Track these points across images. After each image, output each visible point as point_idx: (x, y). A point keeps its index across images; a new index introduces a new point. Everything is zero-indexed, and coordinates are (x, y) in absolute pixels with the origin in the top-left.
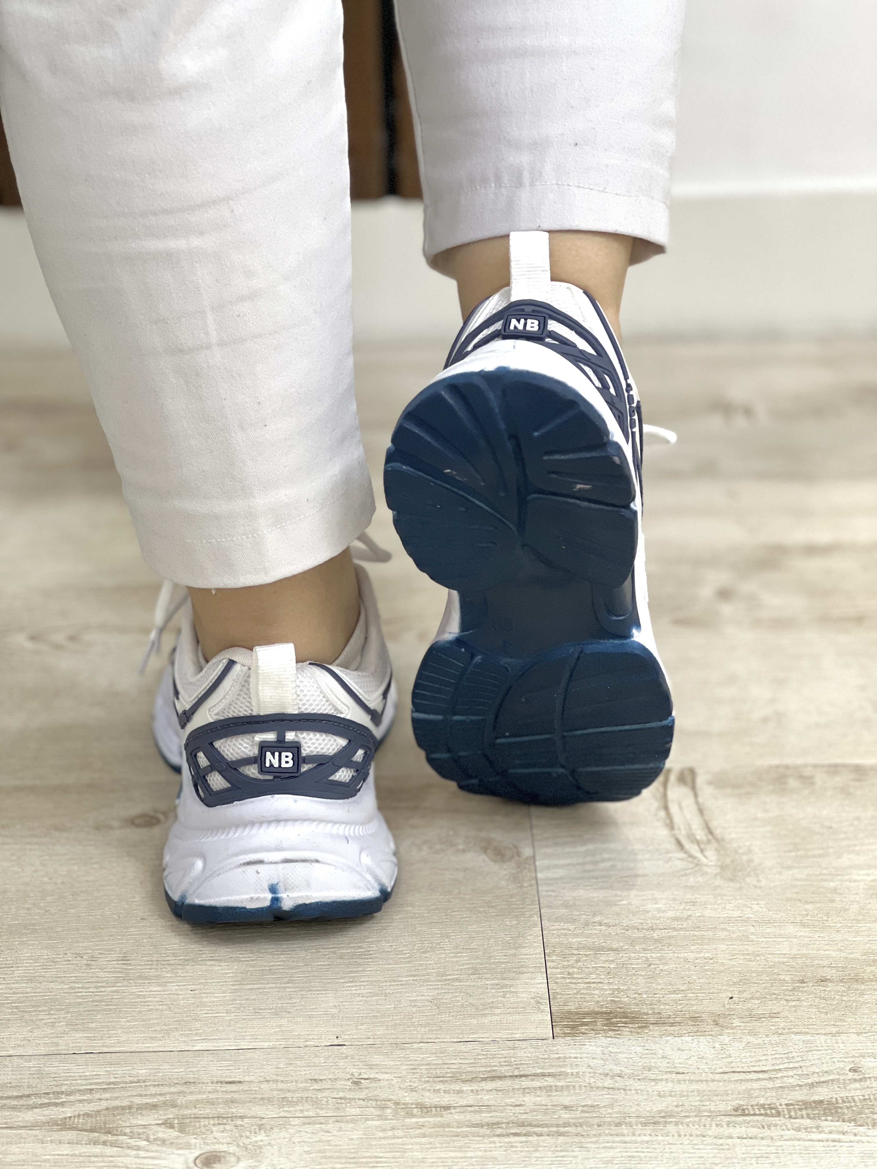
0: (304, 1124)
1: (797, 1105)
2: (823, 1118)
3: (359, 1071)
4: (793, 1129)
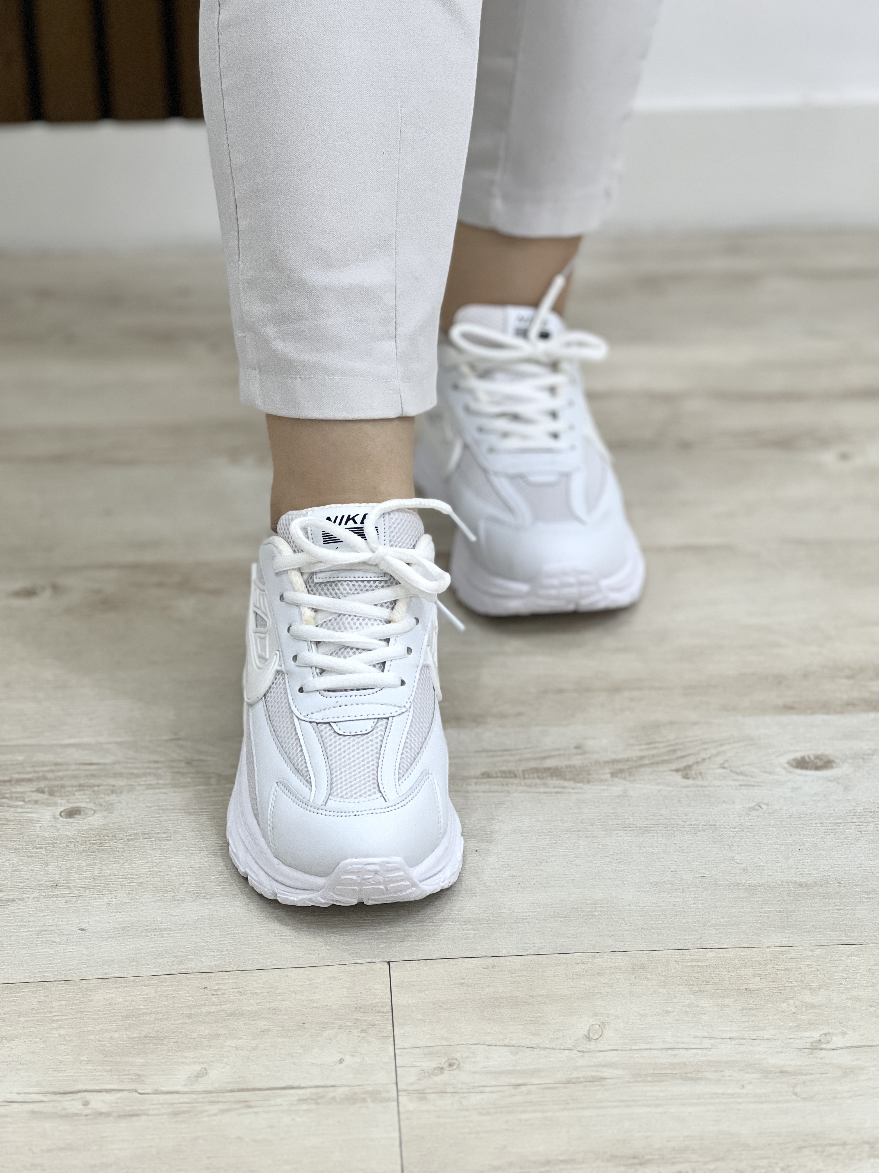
0: (147, 789)
1: (530, 770)
2: (549, 778)
3: (192, 756)
4: (525, 786)
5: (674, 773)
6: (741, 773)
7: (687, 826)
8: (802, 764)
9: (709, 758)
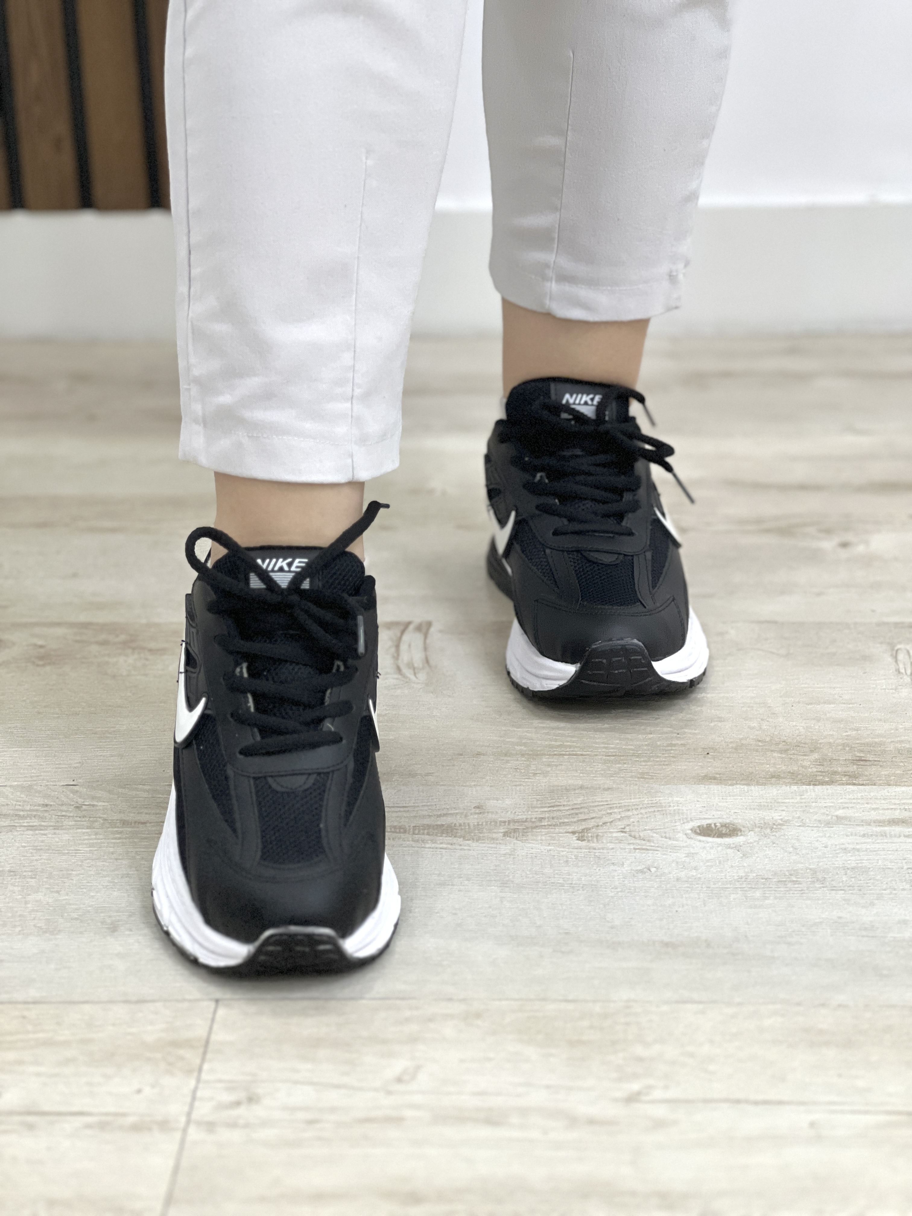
0: (27, 830)
1: (422, 826)
2: (439, 835)
3: (83, 801)
4: (412, 841)
5: (570, 835)
6: (640, 838)
7: (566, 885)
8: (706, 831)
9: (612, 822)
